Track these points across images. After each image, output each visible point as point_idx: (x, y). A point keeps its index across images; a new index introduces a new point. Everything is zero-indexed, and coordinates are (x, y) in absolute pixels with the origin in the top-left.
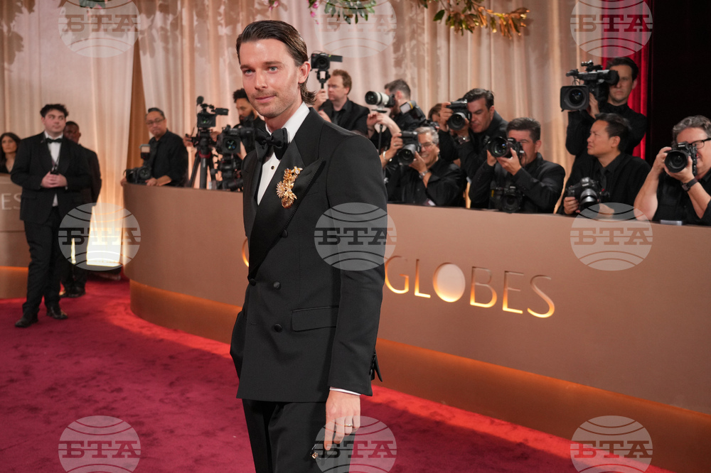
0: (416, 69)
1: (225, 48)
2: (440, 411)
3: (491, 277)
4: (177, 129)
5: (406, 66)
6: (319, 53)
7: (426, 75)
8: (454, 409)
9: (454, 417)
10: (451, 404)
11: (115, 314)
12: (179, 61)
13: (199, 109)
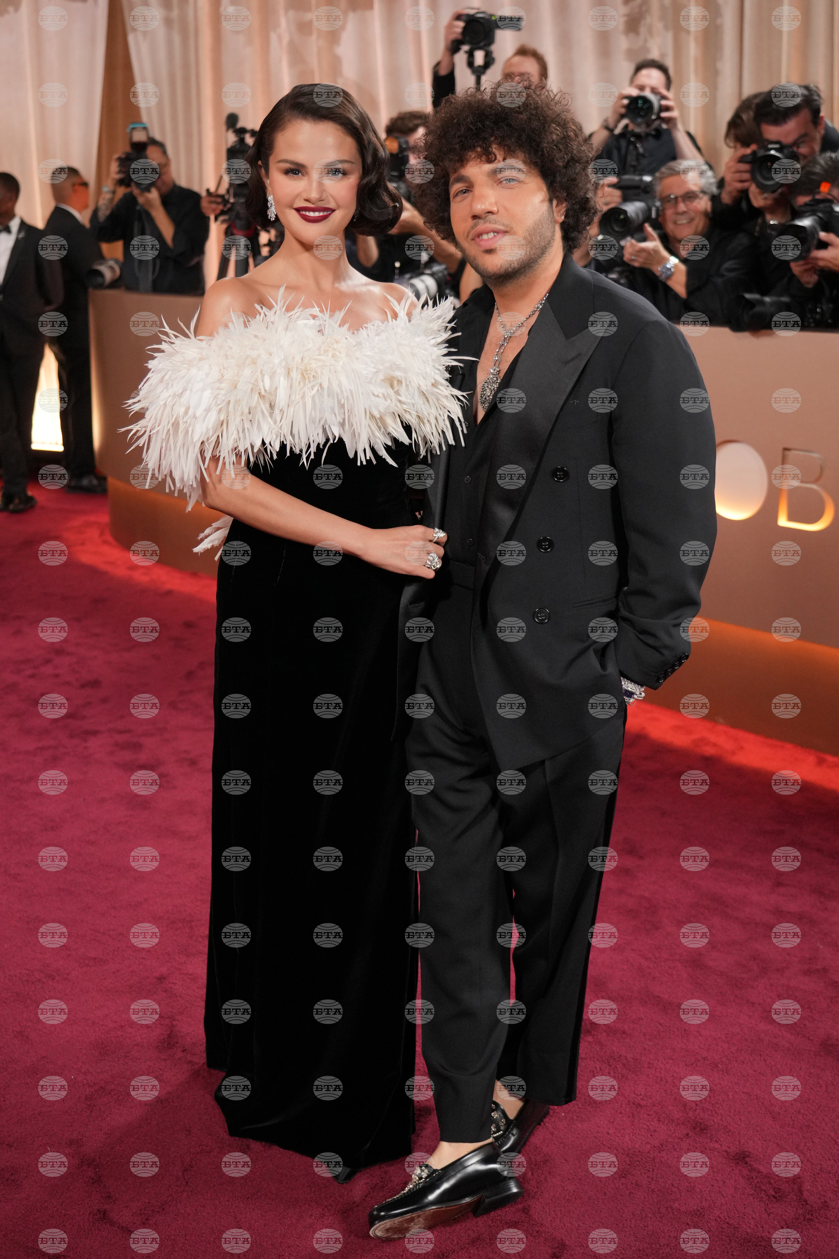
0: (670, 36)
1: (282, 12)
2: (712, 738)
3: (822, 470)
4: (189, 178)
5: (650, 32)
6: (472, 12)
7: (693, 50)
8: (741, 734)
9: (742, 748)
10: (735, 724)
11: (83, 544)
12: (192, 42)
13: (231, 138)
